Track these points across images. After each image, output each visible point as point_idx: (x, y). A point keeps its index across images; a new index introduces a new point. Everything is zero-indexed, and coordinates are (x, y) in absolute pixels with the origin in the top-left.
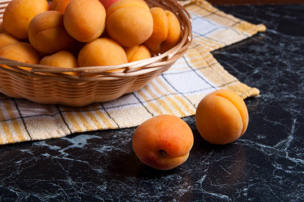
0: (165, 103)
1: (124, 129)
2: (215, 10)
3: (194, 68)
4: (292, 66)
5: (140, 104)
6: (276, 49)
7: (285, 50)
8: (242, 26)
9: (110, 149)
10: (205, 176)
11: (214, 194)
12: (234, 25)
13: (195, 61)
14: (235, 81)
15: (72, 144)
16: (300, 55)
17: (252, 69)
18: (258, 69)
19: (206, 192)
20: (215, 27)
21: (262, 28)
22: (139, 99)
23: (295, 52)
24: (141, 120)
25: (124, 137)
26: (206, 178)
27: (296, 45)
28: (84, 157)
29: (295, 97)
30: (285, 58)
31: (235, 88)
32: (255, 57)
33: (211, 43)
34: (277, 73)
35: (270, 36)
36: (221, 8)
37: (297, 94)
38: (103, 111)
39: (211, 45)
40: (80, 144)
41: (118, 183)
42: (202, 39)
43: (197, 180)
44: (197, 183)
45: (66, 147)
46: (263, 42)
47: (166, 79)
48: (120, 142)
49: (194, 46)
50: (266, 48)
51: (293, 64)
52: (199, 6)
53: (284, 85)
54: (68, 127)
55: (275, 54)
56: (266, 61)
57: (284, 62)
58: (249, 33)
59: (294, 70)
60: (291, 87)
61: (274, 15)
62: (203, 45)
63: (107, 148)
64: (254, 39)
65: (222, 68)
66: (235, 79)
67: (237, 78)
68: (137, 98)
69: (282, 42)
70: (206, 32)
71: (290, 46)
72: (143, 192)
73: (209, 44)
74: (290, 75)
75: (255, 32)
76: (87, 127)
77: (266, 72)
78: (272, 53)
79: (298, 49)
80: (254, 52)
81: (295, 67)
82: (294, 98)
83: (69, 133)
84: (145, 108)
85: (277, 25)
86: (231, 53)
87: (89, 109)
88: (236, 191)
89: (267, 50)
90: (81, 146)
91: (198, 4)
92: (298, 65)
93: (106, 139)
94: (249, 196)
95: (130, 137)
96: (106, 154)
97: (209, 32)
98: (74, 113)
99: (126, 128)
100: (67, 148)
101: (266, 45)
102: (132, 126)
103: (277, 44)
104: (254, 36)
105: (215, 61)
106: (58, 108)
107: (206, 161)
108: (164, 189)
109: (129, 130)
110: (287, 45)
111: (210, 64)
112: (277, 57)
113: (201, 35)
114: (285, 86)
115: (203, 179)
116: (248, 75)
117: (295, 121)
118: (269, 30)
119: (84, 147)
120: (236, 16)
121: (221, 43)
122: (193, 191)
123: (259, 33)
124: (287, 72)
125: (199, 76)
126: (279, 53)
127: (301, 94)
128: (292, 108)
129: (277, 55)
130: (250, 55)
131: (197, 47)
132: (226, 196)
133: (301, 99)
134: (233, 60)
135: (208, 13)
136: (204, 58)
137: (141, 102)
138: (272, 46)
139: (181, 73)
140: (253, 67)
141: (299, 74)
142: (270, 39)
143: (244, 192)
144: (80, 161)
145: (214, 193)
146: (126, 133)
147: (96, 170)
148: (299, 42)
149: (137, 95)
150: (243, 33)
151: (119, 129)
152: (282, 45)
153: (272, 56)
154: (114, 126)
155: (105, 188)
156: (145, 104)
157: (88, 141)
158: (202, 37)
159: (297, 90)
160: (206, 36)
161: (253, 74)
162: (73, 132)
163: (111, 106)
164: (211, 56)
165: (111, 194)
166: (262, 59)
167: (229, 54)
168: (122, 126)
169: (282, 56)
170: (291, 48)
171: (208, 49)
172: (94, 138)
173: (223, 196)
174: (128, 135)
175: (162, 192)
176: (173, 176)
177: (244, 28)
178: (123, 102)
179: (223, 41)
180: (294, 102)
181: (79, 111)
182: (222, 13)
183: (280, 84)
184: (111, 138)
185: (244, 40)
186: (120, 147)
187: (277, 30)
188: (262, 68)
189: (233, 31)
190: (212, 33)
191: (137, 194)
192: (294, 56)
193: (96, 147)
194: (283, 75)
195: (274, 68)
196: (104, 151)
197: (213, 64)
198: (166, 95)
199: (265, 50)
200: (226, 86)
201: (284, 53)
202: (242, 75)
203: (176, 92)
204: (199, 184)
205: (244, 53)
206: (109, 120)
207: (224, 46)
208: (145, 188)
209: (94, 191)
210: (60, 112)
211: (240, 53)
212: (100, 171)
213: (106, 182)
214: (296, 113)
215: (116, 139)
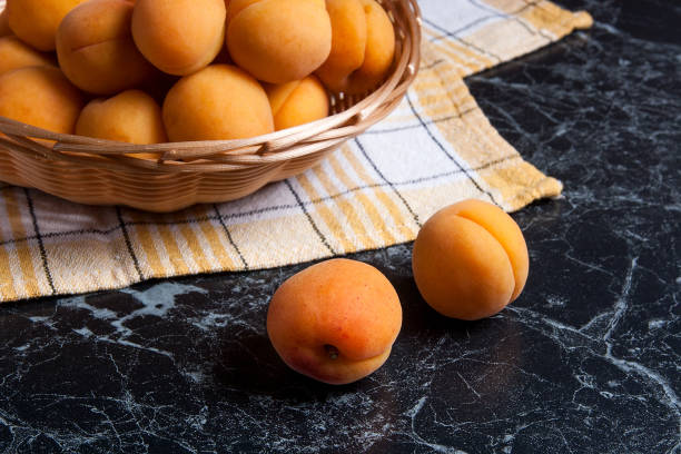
0: (352, 207)
1: (257, 273)
3: (426, 119)
4: (640, 121)
5: (299, 208)
6: (611, 73)
7: (628, 78)
8: (540, 12)
9: (222, 321)
10: (423, 400)
11: (438, 447)
12: (523, 10)
13: (429, 100)
14: (511, 157)
15: (143, 305)
16: (663, 92)
17: (553, 125)
18: (564, 125)
19: (421, 442)
20: (482, 13)
21: (583, 19)
22: (297, 196)
23: (651, 83)
24: (296, 250)
25: (256, 292)
26: (425, 405)
27: (655, 66)
28: (165, 340)
29: (640, 201)
30: (628, 97)
31: (509, 174)
32: (561, 94)
33: (469, 54)
34: (605, 138)
35: (598, 39)
37: (645, 194)
38: (216, 224)
39: (467, 61)
40: (159, 306)
41: (232, 411)
42: (450, 44)
43: (405, 410)
44: (404, 417)
45: (129, 313)
46: (581, 55)
47: (360, 146)
48: (246, 304)
49: (431, 63)
50: (589, 71)
51: (645, 115)
53: (620, 167)
54: (136, 263)
55: (605, 89)
56: (585, 107)
57: (625, 108)
58: (555, 31)
59: (645, 132)
60: (633, 174)
62: (450, 61)
63: (218, 320)
64: (564, 45)
65: (485, 121)
66: (513, 150)
67: (517, 148)
68: (294, 192)
69: (626, 57)
70: (461, 25)
71: (644, 68)
72: (285, 436)
73: (462, 56)
74: (634, 143)
75: (567, 31)
76: (176, 266)
77: (583, 134)
78: (601, 83)
79: (659, 74)
80: (560, 80)
81: (648, 123)
82: (638, 204)
83: (137, 279)
84: (310, 218)
85: (618, 10)
86: (510, 82)
87: (188, 219)
88: (488, 441)
89: (590, 75)
90: (160, 313)
92: (657, 117)
93: (217, 297)
95: (270, 293)
96: (214, 335)
97: (468, 27)
98: (153, 229)
99: (262, 270)
100: (130, 317)
101: (590, 64)
102: (276, 265)
103: (614, 62)
104: (564, 39)
105: (473, 103)
106: (119, 214)
107: (430, 361)
108: (331, 431)
109: (268, 274)
110: (635, 63)
111: (462, 110)
112: (610, 94)
113: (450, 34)
114: (622, 171)
115: (417, 408)
116: (542, 139)
117: (634, 263)
118: (599, 25)
119: (168, 314)
121: (492, 55)
122: (394, 437)
123: (576, 30)
124: (629, 136)
125: (433, 138)
126: (614, 86)
127: (655, 194)
128: (632, 230)
129: (611, 89)
130: (552, 87)
131: (437, 67)
133: (652, 207)
134: (513, 100)
136: (449, 95)
137: (301, 204)
138: (603, 67)
139: (397, 130)
140: (555, 121)
141: (655, 141)
142: (601, 47)
143: (506, 445)
144: (156, 350)
145: (439, 443)
146: (262, 281)
147: (188, 374)
148: (663, 57)
149: (293, 186)
150: (540, 33)
151: (247, 272)
152: (624, 63)
153: (600, 93)
154: (237, 265)
155: (204, 422)
156: (311, 209)
157: (179, 299)
158: (450, 39)
159: (647, 181)
160: (460, 35)
161: (553, 137)
162: (146, 277)
163: (235, 211)
164: (465, 91)
165: (215, 439)
166: (577, 101)
167: (505, 84)
168: (253, 264)
169: (622, 93)
170: (643, 72)
171: (459, 71)
172: (193, 293)
174: (266, 286)
175: (327, 438)
176: (353, 396)
177: (545, 20)
178: (261, 203)
179: (494, 51)
180: (636, 214)
181: (165, 224)
183: (610, 167)
184: (229, 294)
185: (541, 49)
186: (245, 317)
187: (617, 26)
188: (573, 124)
189: (519, 27)
190: (473, 30)
191: (271, 440)
192: (648, 94)
193: (193, 315)
194: (619, 143)
195: (601, 124)
196: (210, 327)
197: (468, 111)
198: (358, 188)
199: (585, 76)
200: (491, 167)
201: (626, 86)
202: (529, 140)
203: (381, 181)
204: (409, 419)
205: (539, 82)
206: (228, 248)
207: (495, 62)
208: (289, 426)
209: (179, 430)
210: (122, 225)
211: (530, 83)
212: (196, 377)
213: (206, 407)
214: (639, 242)
215: (239, 295)
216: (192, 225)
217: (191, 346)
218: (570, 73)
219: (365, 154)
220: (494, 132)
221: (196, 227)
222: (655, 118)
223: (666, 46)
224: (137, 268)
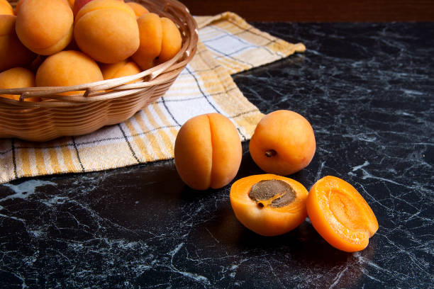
0: (155, 137)
1: (91, 173)
2: (249, 27)
3: (206, 94)
4: (330, 93)
5: (124, 140)
6: (315, 72)
7: (325, 74)
8: (277, 45)
9: (62, 201)
10: (181, 245)
11: (186, 274)
12: (268, 44)
13: (210, 85)
14: (254, 111)
15: (14, 193)
16: (343, 80)
17: (280, 96)
18: (286, 96)
19: (176, 271)
20: (245, 46)
21: (301, 47)
22: (124, 133)
23: (337, 76)
24: (116, 160)
25: (87, 184)
26: (182, 248)
27: (339, 69)
28: (23, 212)
29: (328, 132)
30: (324, 83)
31: (252, 119)
32: (286, 82)
33: (235, 63)
34: (310, 102)
35: (309, 57)
36: (256, 25)
37: (331, 129)
38: (72, 148)
39: (234, 66)
40: (25, 193)
41: (55, 253)
42: (226, 60)
43: (169, 251)
44: (167, 256)
45: (4, 197)
46: (300, 65)
47: (167, 108)
48: (80, 191)
49: (213, 67)
50: (303, 71)
51: (332, 91)
52: (231, 22)
53: (317, 116)
54: (15, 169)
55: (310, 79)
56: (299, 87)
57: (322, 88)
58: (284, 52)
59: (333, 99)
60: (325, 119)
61: (318, 33)
62: (225, 67)
63: (59, 200)
64: (289, 60)
65: (241, 94)
66: (255, 108)
67: (258, 107)
68: (122, 131)
69: (322, 65)
70: (233, 51)
71: (333, 69)
72: (86, 269)
73: (232, 65)
74: (326, 104)
75: (292, 53)
76: (39, 170)
77: (297, 100)
78: (309, 77)
79: (341, 72)
80: (286, 75)
81: (335, 95)
82: (327, 134)
83: (13, 177)
84: (129, 143)
85: (320, 45)
86: (258, 77)
87: (55, 145)
88: (221, 269)
89: (303, 73)
90: (24, 197)
91: (230, 20)
92: (339, 92)
93: (62, 187)
94: (237, 278)
95: (95, 185)
96: (54, 209)
97: (237, 52)
98: (32, 151)
99: (94, 172)
100: (4, 199)
101: (303, 68)
102: (102, 169)
103: (317, 67)
104: (290, 57)
105: (235, 85)
106: (13, 143)
107: (189, 222)
108: (117, 265)
109: (97, 174)
110: (328, 67)
111: (228, 89)
112: (314, 82)
113: (227, 55)
114: (318, 118)
115: (177, 250)
116: (273, 103)
117: (323, 165)
118: (309, 51)
119: (29, 198)
120: (272, 34)
121: (248, 64)
122: (158, 268)
123: (296, 53)
124: (323, 101)
125: (210, 103)
126: (317, 78)
127: (337, 129)
128: (322, 147)
129: (313, 79)
130: (281, 79)
131: (217, 69)
132: (203, 278)
133: (335, 136)
134: (257, 85)
135: (241, 31)
136: (222, 82)
137: (126, 137)
138: (310, 69)
139: (189, 99)
140: (281, 94)
141: (338, 103)
142: (309, 61)
143: (232, 271)
144: (15, 218)
145: (187, 271)
146: (92, 178)
147: (32, 232)
148: (344, 65)
149: (123, 128)
150: (276, 54)
151: (84, 173)
152: (322, 68)
153: (308, 81)
154: (78, 169)
155: (34, 260)
156: (130, 139)
157: (38, 189)
158: (227, 57)
159: (333, 123)
160: (232, 56)
161: (279, 102)
162: (19, 176)
163: (85, 141)
164: (231, 80)
165: (39, 271)
166: (295, 85)
167: (255, 78)
168: (88, 168)
169: (321, 81)
170: (333, 72)
171: (229, 71)
172: (48, 186)
173: (199, 278)
174: (94, 181)
175: (113, 269)
176: (135, 243)
177: (280, 48)
178: (102, 136)
179: (250, 62)
180: (325, 140)
181: (40, 148)
182: (257, 31)
183: (311, 116)
184: (70, 186)
185: (276, 62)
186: (77, 199)
187: (319, 51)
188: (291, 95)
189: (265, 51)
190: (240, 53)
191: (76, 271)
192: (335, 81)
193: (44, 198)
194: (317, 105)
195: (308, 96)
196: (53, 204)
197: (231, 90)
198: (160, 128)
199: (300, 73)
200: (242, 116)
201: (323, 78)
202: (266, 104)
203: (175, 124)
204: (170, 257)
205: (274, 76)
206: (75, 160)
207: (250, 67)
208: (90, 263)
209: (16, 266)
210: (13, 149)
211: (269, 77)
212: (36, 234)
213: (38, 252)
214: (326, 154)
215: (76, 186)
216: (56, 149)
217: (38, 215)
218: (292, 72)
219: (168, 111)
220: (246, 99)
221: (59, 150)
222: (338, 92)
223: (346, 60)
224: (15, 171)
